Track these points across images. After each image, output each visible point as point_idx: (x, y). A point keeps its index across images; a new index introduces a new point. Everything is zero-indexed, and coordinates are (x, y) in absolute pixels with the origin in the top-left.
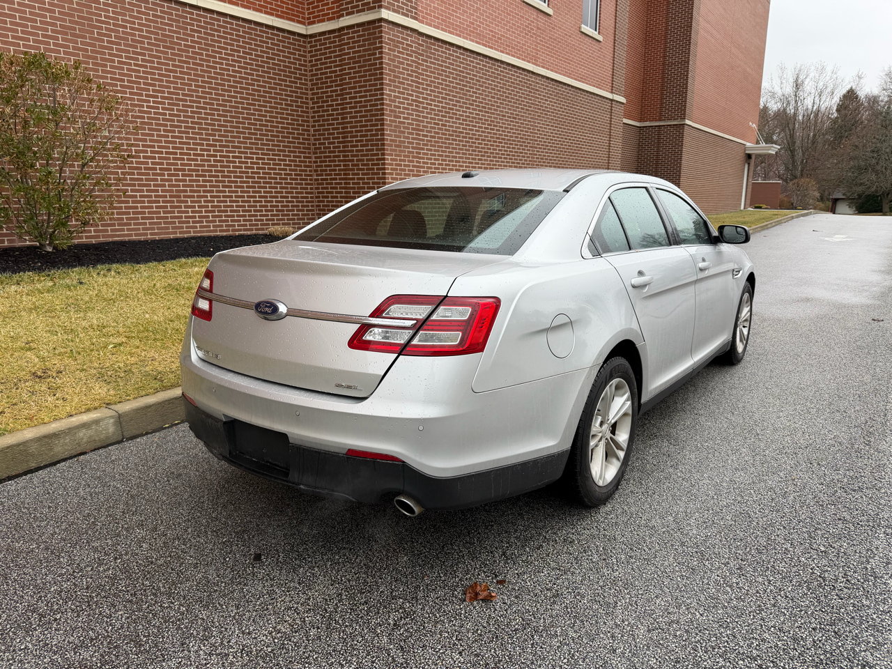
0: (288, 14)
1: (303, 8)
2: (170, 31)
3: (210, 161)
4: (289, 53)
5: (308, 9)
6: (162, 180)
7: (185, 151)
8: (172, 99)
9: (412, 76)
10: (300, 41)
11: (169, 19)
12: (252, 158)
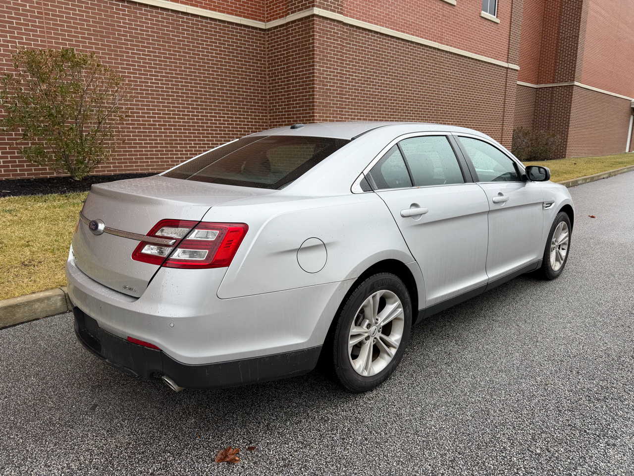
0: (252, 15)
1: (264, 11)
2: (167, 30)
3: (194, 119)
4: (252, 42)
5: (267, 11)
6: (160, 132)
7: (176, 113)
8: (168, 77)
9: (337, 55)
10: (261, 34)
11: (167, 23)
12: (224, 117)
